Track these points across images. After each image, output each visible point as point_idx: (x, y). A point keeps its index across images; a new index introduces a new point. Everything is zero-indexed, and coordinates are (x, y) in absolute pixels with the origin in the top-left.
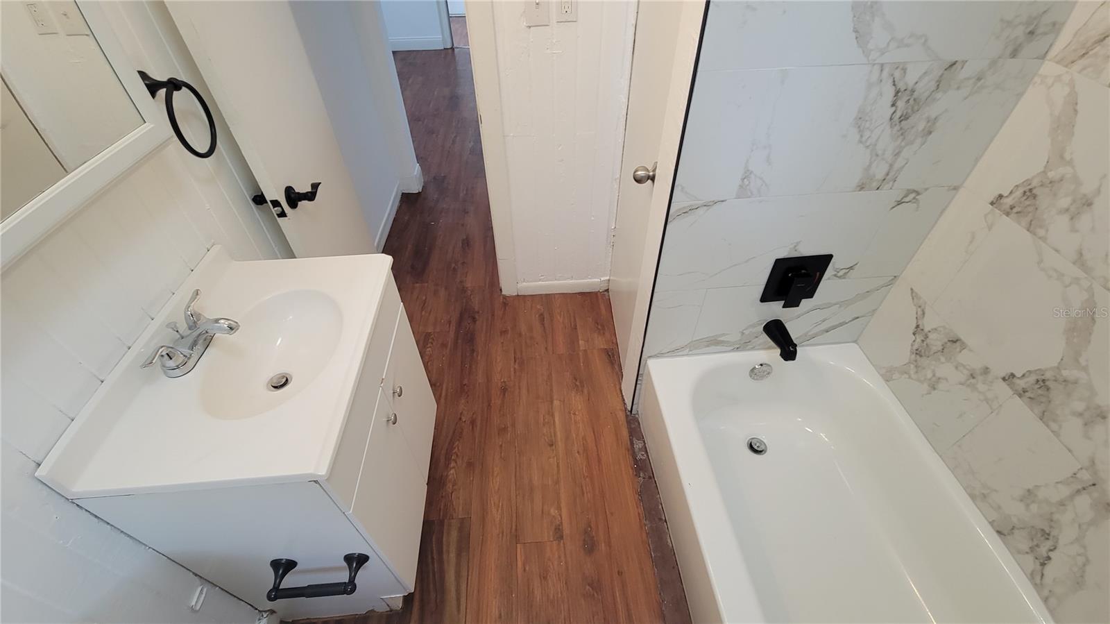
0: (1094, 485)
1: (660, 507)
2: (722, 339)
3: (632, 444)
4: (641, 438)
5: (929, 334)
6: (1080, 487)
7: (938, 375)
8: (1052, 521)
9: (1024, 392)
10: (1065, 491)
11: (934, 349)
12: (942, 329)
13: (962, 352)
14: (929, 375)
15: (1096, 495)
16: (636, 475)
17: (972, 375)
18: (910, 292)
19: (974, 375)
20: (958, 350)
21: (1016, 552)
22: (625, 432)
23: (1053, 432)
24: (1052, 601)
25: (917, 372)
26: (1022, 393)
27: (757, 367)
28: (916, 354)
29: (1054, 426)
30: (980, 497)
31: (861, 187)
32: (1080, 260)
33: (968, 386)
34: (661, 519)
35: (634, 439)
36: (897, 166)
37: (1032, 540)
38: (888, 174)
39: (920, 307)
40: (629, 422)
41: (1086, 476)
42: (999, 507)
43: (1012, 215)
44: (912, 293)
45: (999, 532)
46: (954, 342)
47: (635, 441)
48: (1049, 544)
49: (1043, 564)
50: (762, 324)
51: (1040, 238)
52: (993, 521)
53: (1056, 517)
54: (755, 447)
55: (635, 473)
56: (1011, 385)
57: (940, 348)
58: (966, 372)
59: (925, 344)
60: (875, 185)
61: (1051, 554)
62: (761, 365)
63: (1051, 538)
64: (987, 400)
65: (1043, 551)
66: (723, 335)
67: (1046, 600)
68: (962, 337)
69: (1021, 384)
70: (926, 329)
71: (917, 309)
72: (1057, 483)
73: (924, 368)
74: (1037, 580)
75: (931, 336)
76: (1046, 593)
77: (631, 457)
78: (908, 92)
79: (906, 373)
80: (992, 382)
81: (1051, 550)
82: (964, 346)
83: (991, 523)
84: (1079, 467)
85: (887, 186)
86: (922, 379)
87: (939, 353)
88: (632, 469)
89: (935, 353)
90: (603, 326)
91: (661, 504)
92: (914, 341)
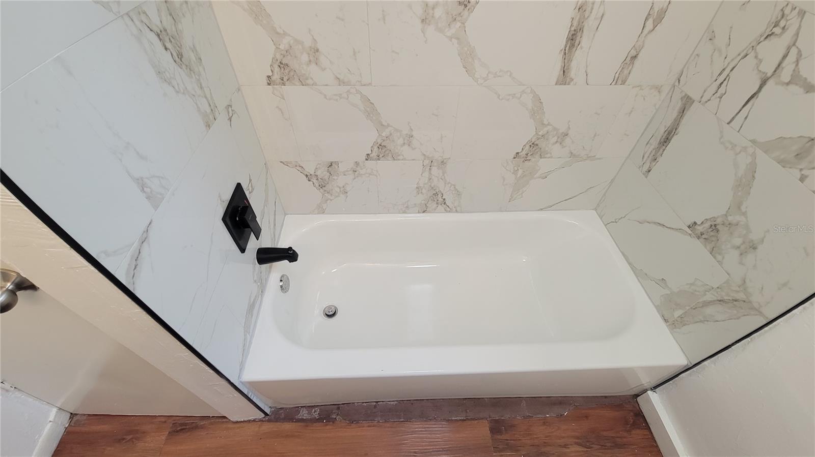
0: (432, 162)
1: (365, 404)
2: (252, 300)
3: (302, 420)
4: (297, 409)
5: (316, 174)
6: (429, 167)
7: (341, 186)
8: (433, 188)
9: (379, 157)
10: (426, 174)
11: (326, 177)
12: (319, 166)
13: (339, 165)
14: (338, 190)
15: (435, 164)
16: (333, 422)
17: (354, 171)
18: (282, 164)
19: (355, 170)
20: (337, 167)
21: (434, 211)
22: (287, 426)
23: (402, 160)
24: (458, 209)
25: (332, 195)
26: (378, 158)
27: (281, 284)
28: (321, 187)
29: (401, 157)
30: (406, 210)
31: (208, 126)
32: (340, 82)
33: (358, 177)
34: (375, 406)
35: (297, 417)
36: (208, 96)
37: (435, 201)
38: (210, 105)
39: (296, 166)
40: (277, 420)
41: (427, 162)
42: (415, 204)
43: (287, 82)
44: (284, 163)
45: (424, 212)
46: (331, 165)
47: (299, 417)
48: (440, 195)
49: (445, 203)
50: (255, 264)
51: (312, 85)
52: (419, 211)
53: (432, 185)
54: (331, 313)
55: (331, 423)
56: (372, 159)
57: (328, 174)
58: (350, 172)
59: (320, 180)
60: (211, 117)
61: (443, 197)
62: (281, 281)
63: (438, 193)
64: (370, 174)
65: (441, 200)
66: (250, 297)
67: (457, 211)
68: (332, 161)
69: (374, 155)
70: (312, 173)
71: (296, 169)
72: (422, 175)
73: (332, 190)
74: (448, 210)
75: (318, 173)
76: (454, 209)
77: (315, 424)
78: (163, 32)
79: (327, 200)
80: (364, 166)
81: (442, 197)
82: (337, 163)
83: (419, 212)
84: (422, 161)
85: (217, 114)
86: (337, 195)
87: (331, 177)
88: (327, 425)
89: (329, 179)
90: (130, 432)
91: (363, 403)
92: (313, 184)
